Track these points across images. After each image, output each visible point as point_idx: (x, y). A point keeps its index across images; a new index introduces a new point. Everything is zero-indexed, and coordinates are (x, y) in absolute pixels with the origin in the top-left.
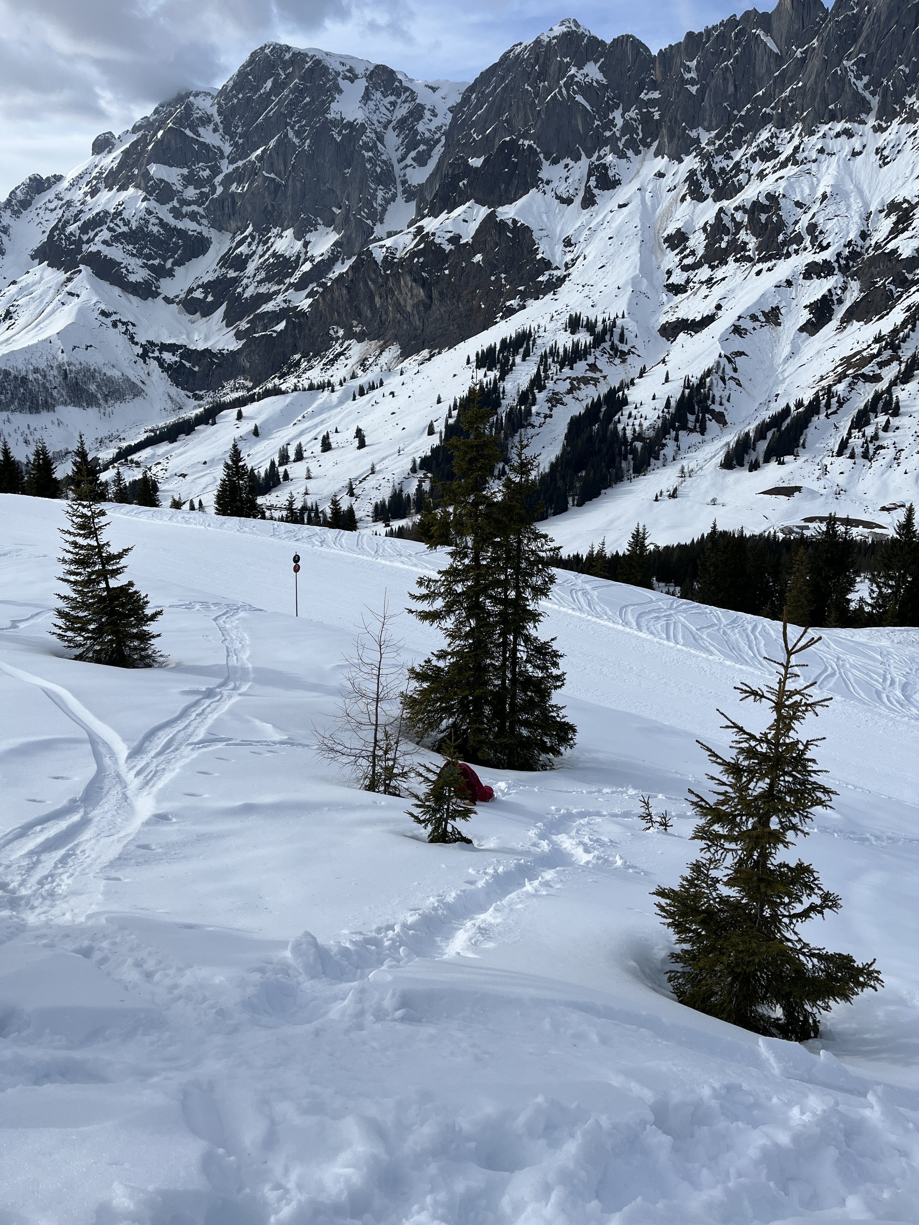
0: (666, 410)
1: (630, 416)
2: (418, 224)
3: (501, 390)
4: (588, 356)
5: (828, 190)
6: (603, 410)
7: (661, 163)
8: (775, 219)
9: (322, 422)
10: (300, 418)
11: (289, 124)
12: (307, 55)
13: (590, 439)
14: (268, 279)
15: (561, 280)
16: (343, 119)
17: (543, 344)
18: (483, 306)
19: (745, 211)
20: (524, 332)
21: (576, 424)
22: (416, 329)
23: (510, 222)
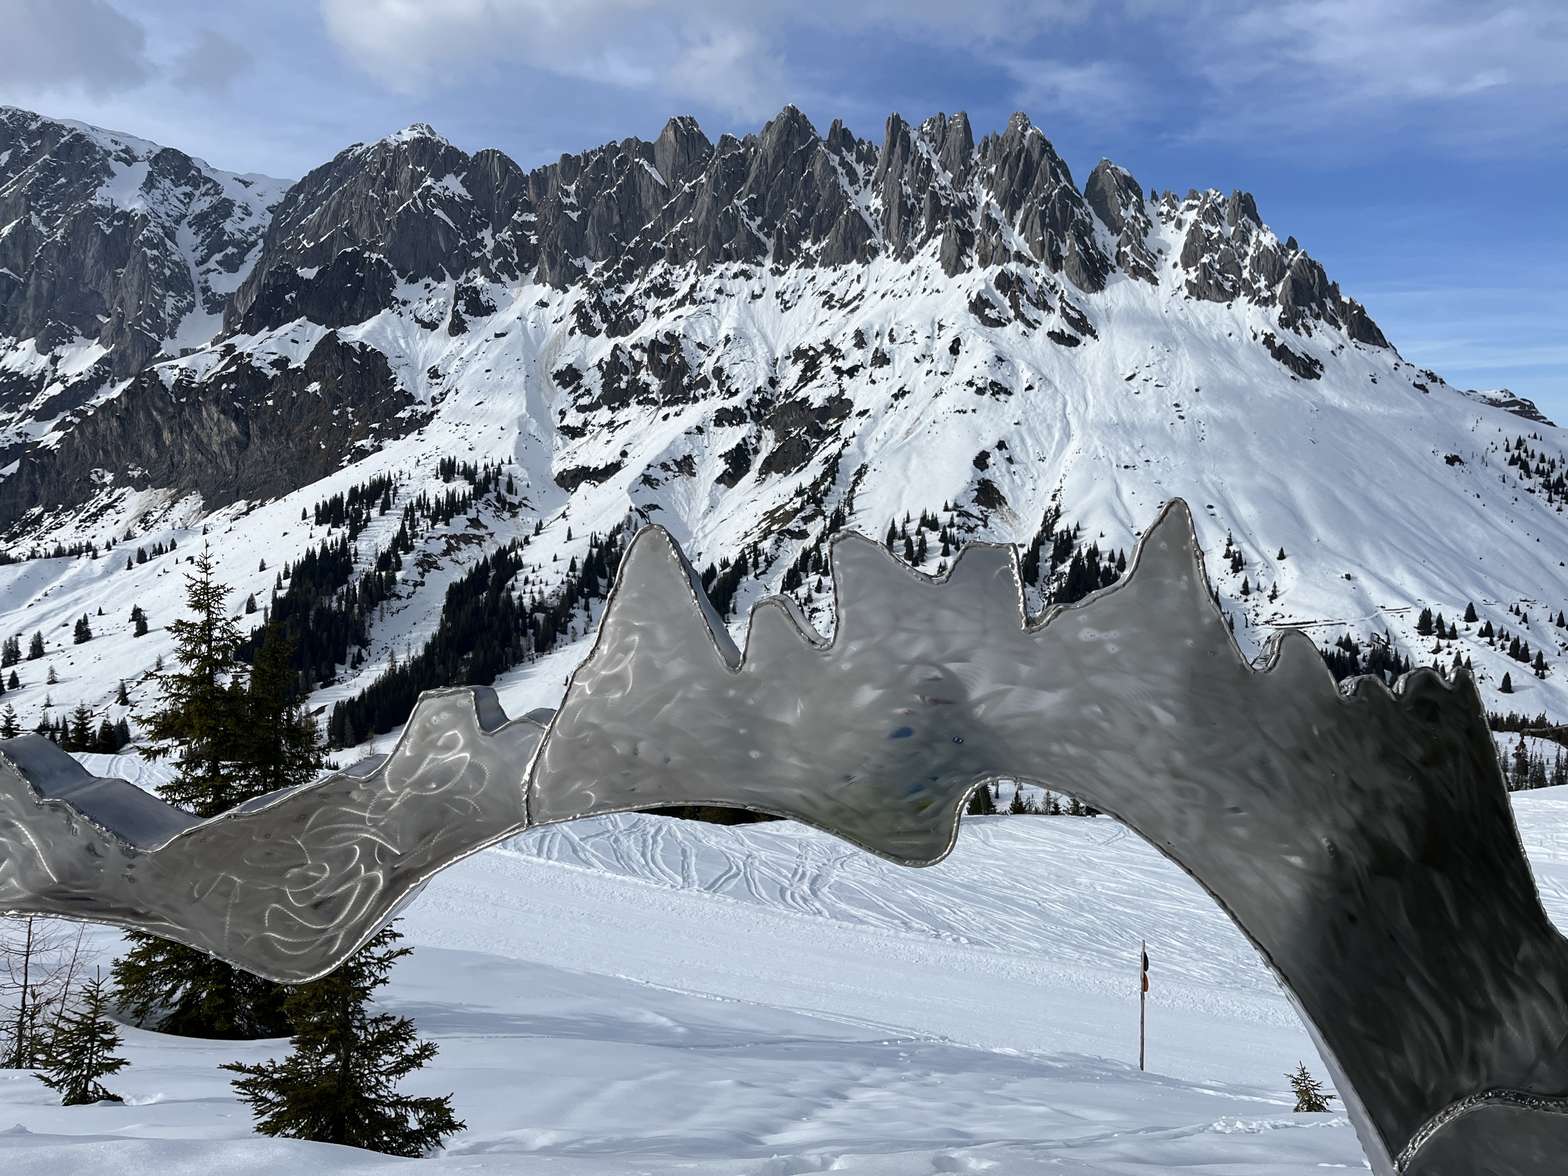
0: (571, 574)
1: (526, 581)
2: (227, 342)
3: (353, 552)
4: (468, 509)
5: (731, 334)
6: (491, 574)
7: (543, 291)
8: (677, 360)
9: (76, 601)
10: (39, 596)
11: (33, 208)
12: (63, 127)
13: (477, 611)
15: (428, 418)
16: (114, 208)
17: (408, 494)
18: (323, 447)
19: (644, 350)
20: (381, 480)
21: (456, 593)
22: (225, 474)
23: (356, 346)
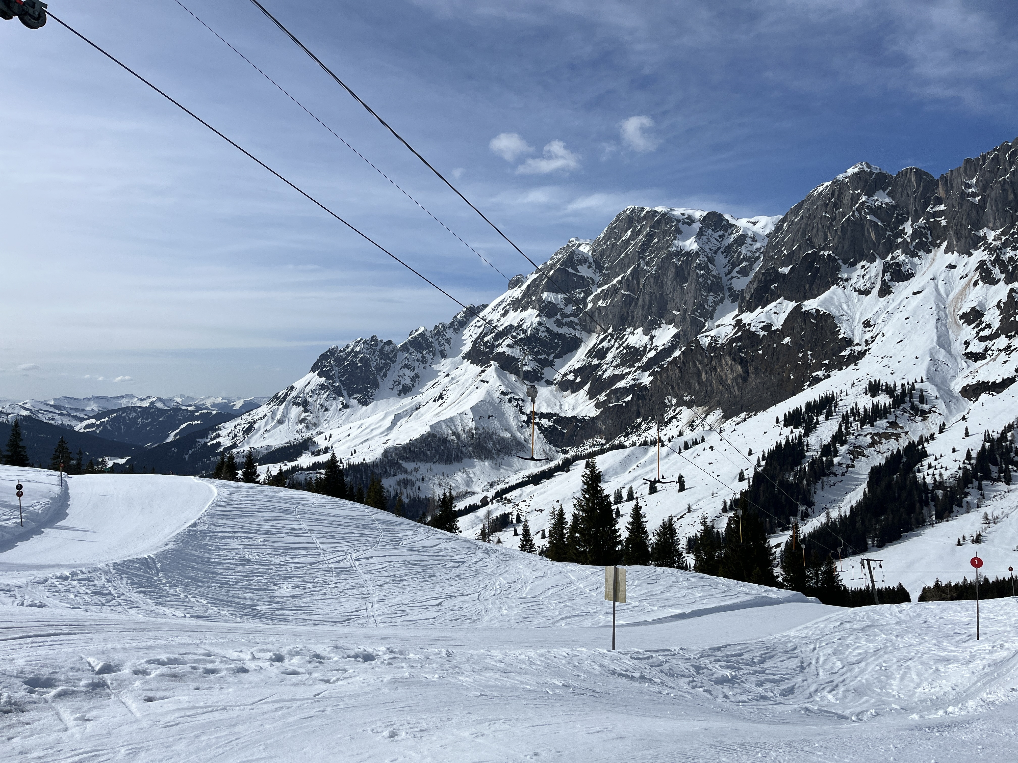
0: (966, 461)
2: (738, 318)
3: (805, 444)
4: (889, 415)
6: (903, 460)
7: (952, 258)
9: (651, 471)
10: (634, 467)
11: (642, 258)
13: (890, 487)
14: (622, 364)
15: (862, 354)
16: (682, 251)
17: (844, 406)
18: (792, 377)
20: (827, 397)
21: (876, 473)
22: (735, 397)
23: (813, 312)
